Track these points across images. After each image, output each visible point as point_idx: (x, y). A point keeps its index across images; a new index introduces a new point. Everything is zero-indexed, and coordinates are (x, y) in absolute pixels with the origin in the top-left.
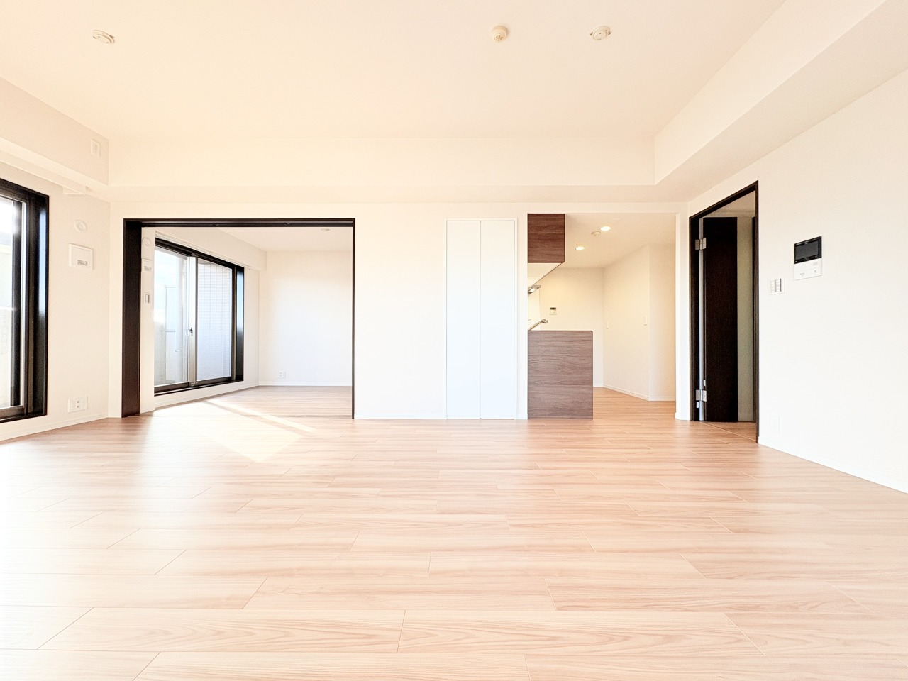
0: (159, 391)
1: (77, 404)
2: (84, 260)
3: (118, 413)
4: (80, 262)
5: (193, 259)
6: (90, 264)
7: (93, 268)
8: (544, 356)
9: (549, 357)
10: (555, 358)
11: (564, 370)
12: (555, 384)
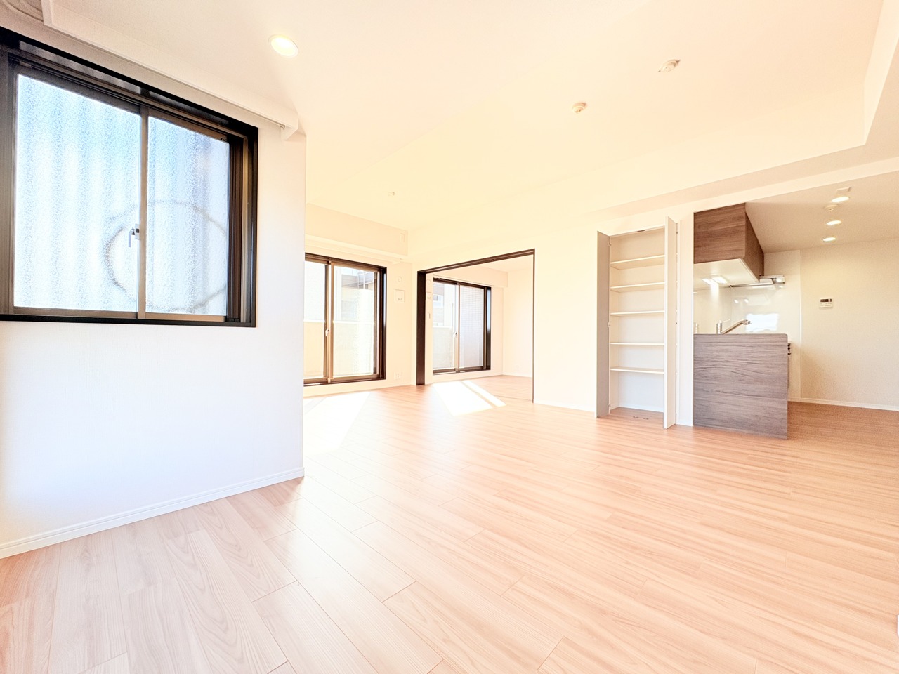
1: (397, 376)
3: (415, 383)
4: (399, 299)
5: (457, 286)
6: (403, 300)
7: (405, 301)
8: (715, 361)
9: (721, 363)
10: (730, 364)
11: (742, 378)
12: (731, 393)
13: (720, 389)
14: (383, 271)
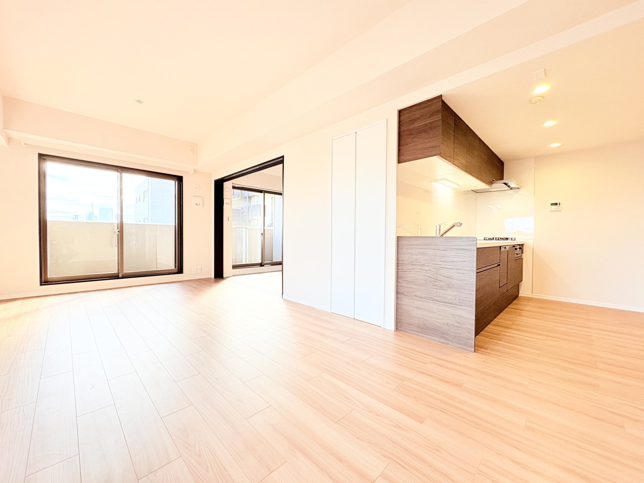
0: (234, 267)
1: (196, 270)
2: (198, 203)
3: (213, 276)
4: (196, 204)
5: (263, 194)
6: (201, 204)
7: (203, 206)
8: (414, 265)
9: (419, 267)
10: (427, 269)
11: (436, 283)
12: (426, 298)
13: (418, 293)
14: (179, 179)
